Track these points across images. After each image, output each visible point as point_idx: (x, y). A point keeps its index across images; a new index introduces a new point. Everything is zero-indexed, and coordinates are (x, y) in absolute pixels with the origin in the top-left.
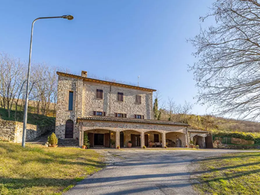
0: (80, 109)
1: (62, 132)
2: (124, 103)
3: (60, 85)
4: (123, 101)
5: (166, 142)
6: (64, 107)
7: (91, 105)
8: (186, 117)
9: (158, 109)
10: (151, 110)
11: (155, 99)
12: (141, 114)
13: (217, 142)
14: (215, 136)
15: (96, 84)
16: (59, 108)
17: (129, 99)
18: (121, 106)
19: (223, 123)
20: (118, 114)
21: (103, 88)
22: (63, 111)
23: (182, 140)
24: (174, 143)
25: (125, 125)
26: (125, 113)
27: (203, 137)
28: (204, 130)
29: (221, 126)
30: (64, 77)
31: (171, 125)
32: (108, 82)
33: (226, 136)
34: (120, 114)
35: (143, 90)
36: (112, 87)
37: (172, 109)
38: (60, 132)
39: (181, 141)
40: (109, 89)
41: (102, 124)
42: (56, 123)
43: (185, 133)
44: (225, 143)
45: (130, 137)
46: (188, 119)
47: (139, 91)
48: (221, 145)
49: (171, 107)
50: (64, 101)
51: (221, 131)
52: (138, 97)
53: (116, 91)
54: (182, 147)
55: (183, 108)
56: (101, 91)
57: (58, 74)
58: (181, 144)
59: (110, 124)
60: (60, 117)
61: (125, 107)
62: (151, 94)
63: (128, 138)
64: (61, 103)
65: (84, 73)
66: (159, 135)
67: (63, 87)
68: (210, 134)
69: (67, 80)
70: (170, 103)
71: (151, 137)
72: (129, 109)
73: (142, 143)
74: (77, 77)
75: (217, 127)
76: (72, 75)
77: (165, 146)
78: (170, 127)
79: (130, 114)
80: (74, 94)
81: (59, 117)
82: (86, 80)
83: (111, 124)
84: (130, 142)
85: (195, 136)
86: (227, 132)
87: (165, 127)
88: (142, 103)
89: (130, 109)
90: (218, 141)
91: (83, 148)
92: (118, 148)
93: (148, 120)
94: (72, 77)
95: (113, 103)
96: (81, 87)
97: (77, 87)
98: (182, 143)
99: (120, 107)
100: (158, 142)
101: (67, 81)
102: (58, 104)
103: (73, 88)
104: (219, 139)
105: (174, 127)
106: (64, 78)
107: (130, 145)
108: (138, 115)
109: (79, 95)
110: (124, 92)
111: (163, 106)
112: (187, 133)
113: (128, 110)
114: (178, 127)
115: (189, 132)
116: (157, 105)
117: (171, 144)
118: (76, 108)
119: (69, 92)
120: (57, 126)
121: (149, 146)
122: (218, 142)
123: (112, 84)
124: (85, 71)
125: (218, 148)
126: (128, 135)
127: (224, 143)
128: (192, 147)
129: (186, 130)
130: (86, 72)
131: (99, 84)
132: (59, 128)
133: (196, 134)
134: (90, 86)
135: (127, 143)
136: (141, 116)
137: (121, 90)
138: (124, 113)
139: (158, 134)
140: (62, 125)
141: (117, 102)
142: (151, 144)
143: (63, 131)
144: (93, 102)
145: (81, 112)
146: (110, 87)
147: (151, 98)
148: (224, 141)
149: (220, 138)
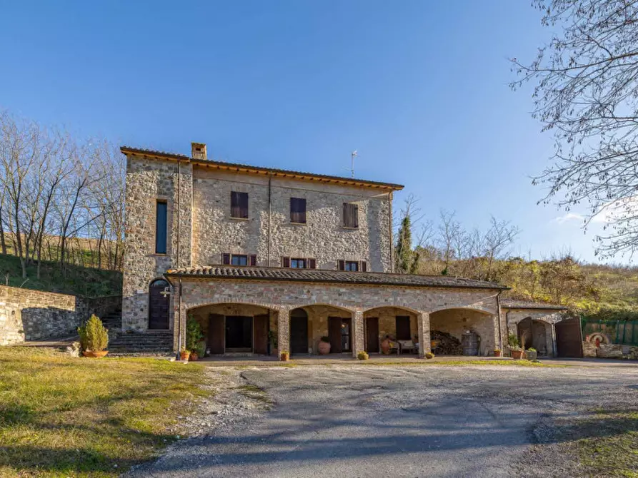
0: (185, 250)
1: (140, 313)
2: (308, 228)
3: (131, 185)
4: (305, 222)
5: (432, 338)
6: (143, 244)
7: (217, 237)
8: (493, 266)
9: (412, 248)
10: (387, 245)
11: (403, 218)
12: (359, 258)
13: (595, 338)
14: (590, 319)
15: (230, 177)
16: (129, 247)
17: (322, 217)
18: (298, 237)
19: (611, 281)
20: (293, 259)
21: (249, 186)
22: (140, 254)
23: (482, 335)
24: (457, 342)
25: (305, 291)
26: (312, 256)
27: (550, 322)
28: (551, 302)
29: (605, 290)
30: (141, 161)
31: (448, 287)
32: (261, 169)
33: (627, 319)
34: (298, 260)
35: (365, 188)
36: (272, 183)
37: (454, 244)
38: (136, 314)
39: (478, 336)
40: (265, 190)
41: (236, 287)
42: (124, 288)
43: (493, 312)
44: (623, 342)
45: (326, 325)
46: (499, 270)
47: (352, 191)
48: (607, 348)
49: (449, 238)
50: (142, 228)
51: (610, 306)
52: (348, 210)
53: (284, 194)
54: (482, 355)
55: (486, 241)
56: (245, 196)
57: (126, 154)
58: (478, 347)
59: (260, 287)
60: (134, 272)
61: (310, 238)
62: (388, 199)
63: (319, 328)
64: (135, 233)
65: (198, 148)
66: (412, 319)
67: (140, 190)
68: (571, 314)
69: (149, 169)
70: (447, 226)
71: (388, 325)
72: (323, 243)
73: (357, 343)
74: (176, 160)
75: (594, 293)
76: (163, 155)
77: (427, 351)
78: (443, 295)
79: (325, 259)
80: (168, 208)
81: (130, 274)
82: (202, 168)
83: (263, 289)
84: (324, 339)
85: (523, 322)
86: (629, 308)
87: (429, 295)
88: (360, 227)
89: (325, 245)
90: (598, 336)
91: (184, 359)
92: (283, 358)
93: (375, 275)
94: (164, 161)
95: (278, 229)
96: (188, 187)
97: (176, 187)
98: (482, 342)
99: (296, 239)
100: (408, 338)
101: (150, 173)
102: (129, 238)
103: (167, 192)
104: (600, 330)
105: (457, 295)
106: (141, 164)
107: (327, 346)
108: (350, 263)
109: (183, 211)
110: (308, 198)
111: (425, 237)
112: (498, 312)
113: (319, 247)
114: (469, 294)
115: (504, 308)
116: (407, 236)
117: (447, 345)
118: (174, 247)
119: (155, 203)
120: (127, 298)
121: (380, 349)
122: (597, 339)
123: (272, 175)
124: (200, 143)
125: (599, 357)
126: (321, 321)
127: (620, 342)
128: (514, 355)
129: (495, 304)
130: (202, 146)
131: (237, 178)
132: (132, 302)
133: (527, 315)
134: (212, 185)
135: (318, 343)
136: (356, 263)
137: (300, 191)
138: (307, 255)
139: (408, 315)
140: (141, 295)
141: (289, 225)
142: (386, 344)
143: (142, 310)
144: (221, 229)
145: (188, 257)
146: (267, 183)
147: (387, 212)
148: (620, 336)
149: (604, 326)
